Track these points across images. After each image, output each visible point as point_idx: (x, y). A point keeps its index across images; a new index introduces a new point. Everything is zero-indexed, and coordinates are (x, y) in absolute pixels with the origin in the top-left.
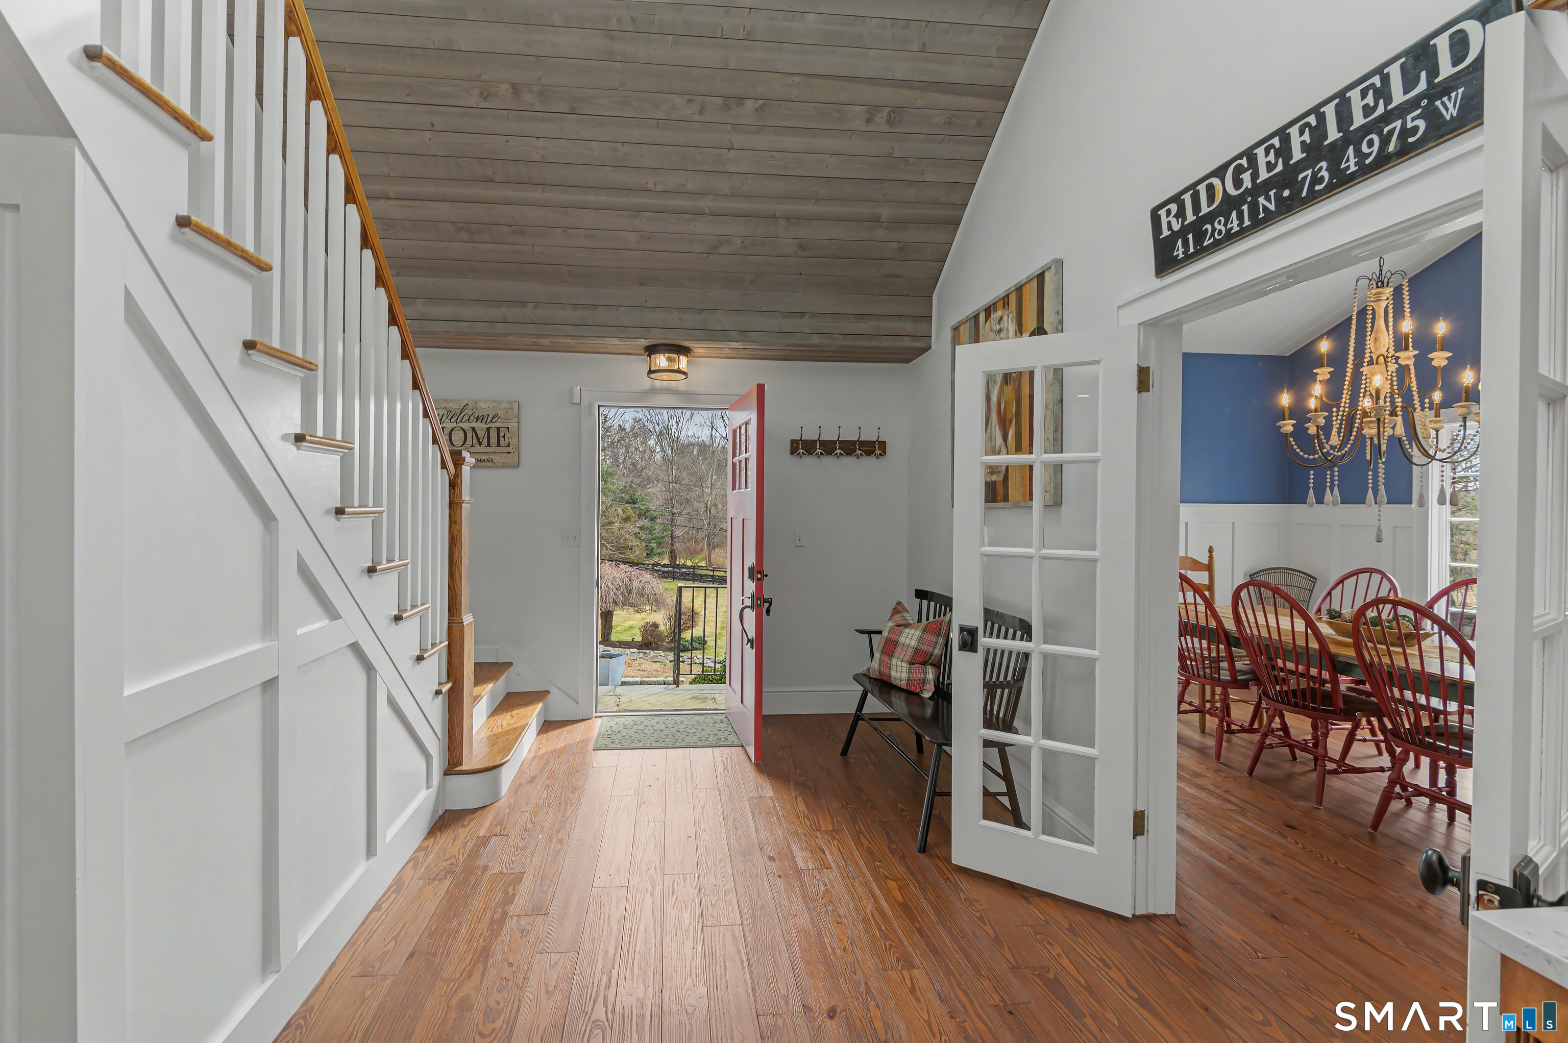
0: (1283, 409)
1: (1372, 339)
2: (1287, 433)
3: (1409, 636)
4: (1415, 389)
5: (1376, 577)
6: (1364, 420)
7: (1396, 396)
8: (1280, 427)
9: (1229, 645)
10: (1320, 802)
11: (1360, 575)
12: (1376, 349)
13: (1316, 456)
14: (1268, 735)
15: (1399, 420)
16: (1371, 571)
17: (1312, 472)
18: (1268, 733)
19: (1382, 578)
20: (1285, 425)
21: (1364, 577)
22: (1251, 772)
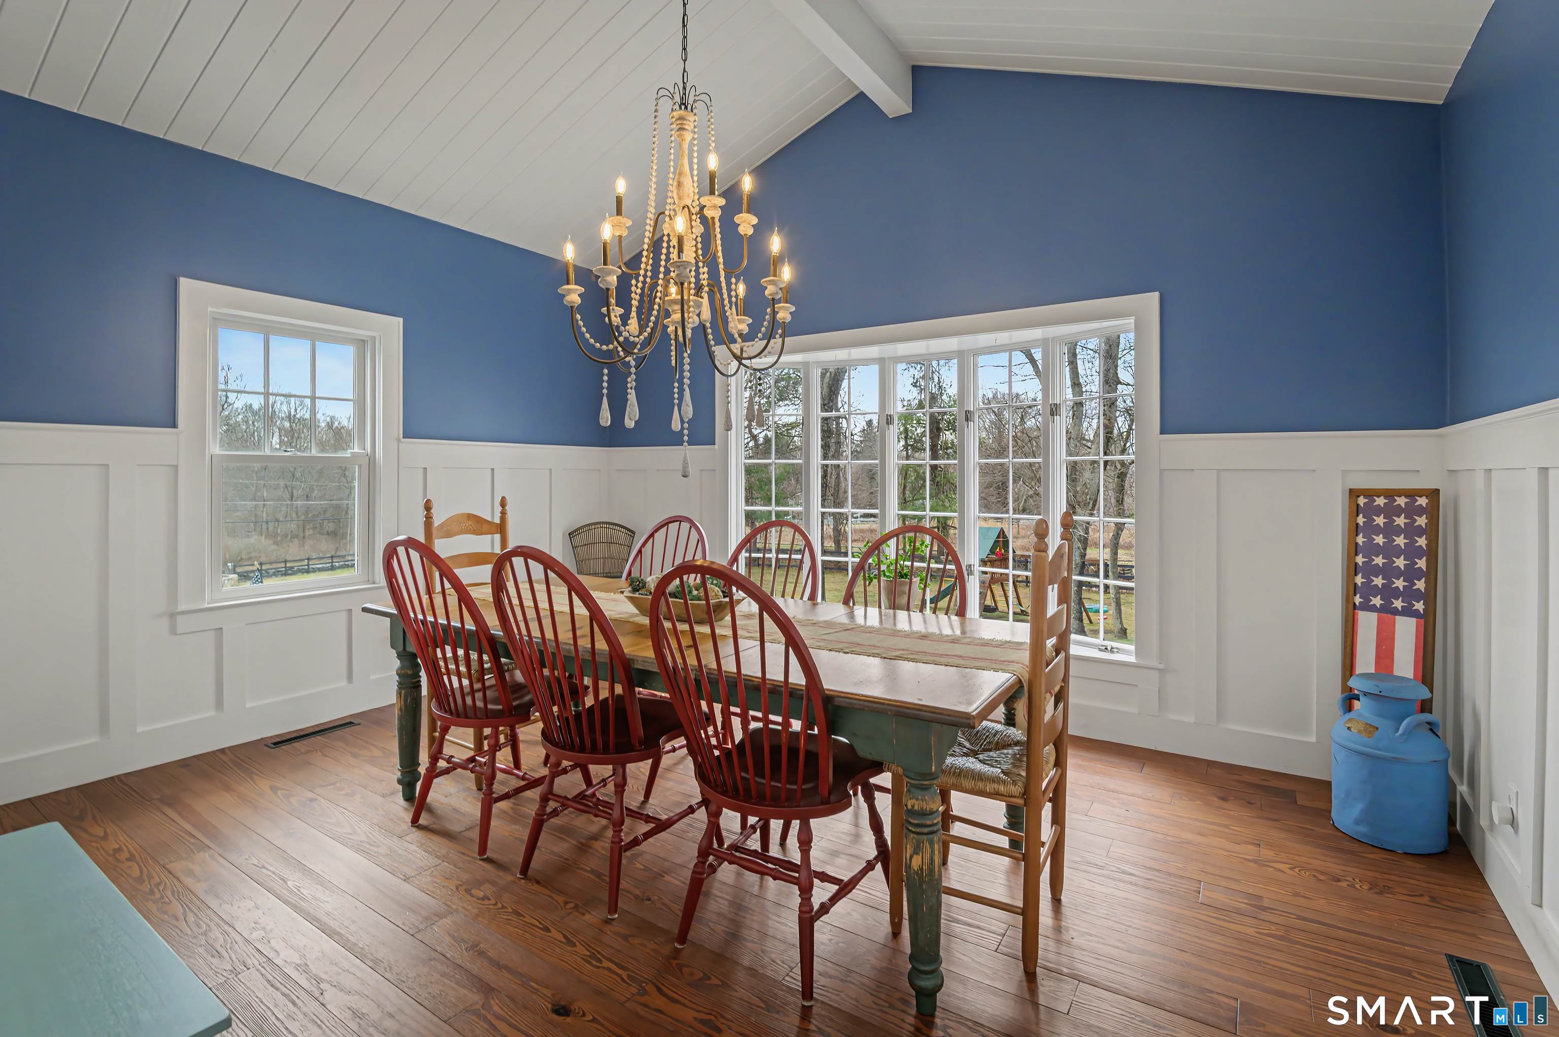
0: (566, 265)
1: (675, 184)
2: (572, 307)
3: (720, 607)
4: (721, 260)
5: (685, 526)
6: (666, 298)
7: (701, 264)
8: (564, 296)
9: (495, 657)
10: (613, 907)
11: (670, 525)
12: (680, 198)
13: (611, 346)
14: (548, 800)
15: (705, 301)
16: (679, 519)
17: (606, 371)
18: (550, 796)
19: (691, 527)
20: (569, 291)
21: (673, 527)
22: (525, 870)
